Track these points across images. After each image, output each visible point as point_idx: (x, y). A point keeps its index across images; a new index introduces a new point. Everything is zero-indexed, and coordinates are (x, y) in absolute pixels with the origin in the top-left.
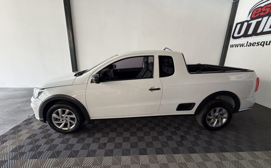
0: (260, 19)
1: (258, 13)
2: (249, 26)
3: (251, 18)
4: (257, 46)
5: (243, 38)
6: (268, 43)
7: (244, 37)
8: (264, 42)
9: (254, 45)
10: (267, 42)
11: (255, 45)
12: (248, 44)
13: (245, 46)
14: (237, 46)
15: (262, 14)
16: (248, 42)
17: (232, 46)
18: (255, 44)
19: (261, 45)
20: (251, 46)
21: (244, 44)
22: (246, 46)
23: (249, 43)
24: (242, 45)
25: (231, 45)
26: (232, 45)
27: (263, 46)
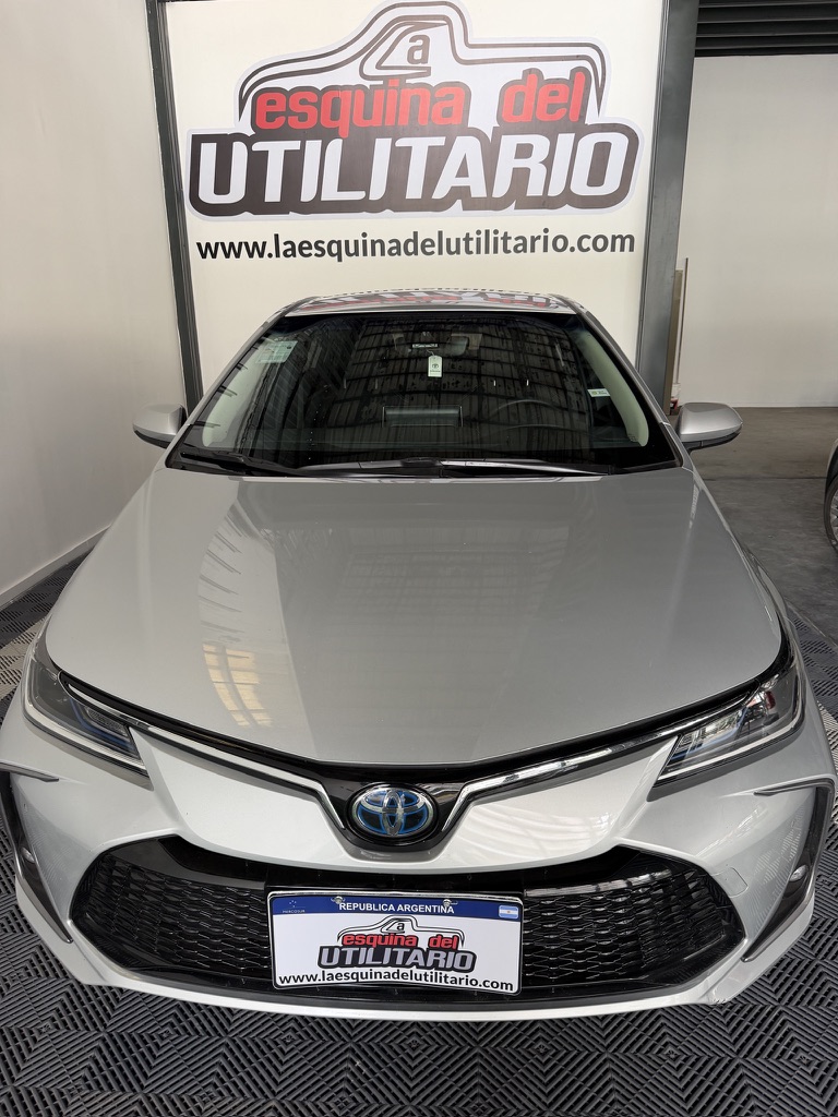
0: (295, 145)
1: (278, 114)
2: (257, 163)
3: (254, 125)
5: (246, 213)
6: (352, 250)
7: (255, 212)
8: (339, 243)
9: (306, 252)
10: (347, 242)
11: (310, 255)
12: (282, 248)
13: (270, 255)
14: (232, 250)
15: (294, 122)
16: (277, 236)
17: (207, 251)
18: (310, 248)
19: (332, 255)
20: (294, 255)
21: (264, 243)
22: (278, 255)
23: (285, 243)
24: (256, 250)
25: (199, 245)
26: (208, 245)
27: (340, 260)
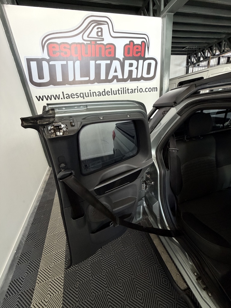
0: (64, 62)
1: (57, 52)
4: (76, 97)
5: (51, 85)
6: (87, 95)
7: (54, 85)
8: (83, 93)
9: (73, 97)
10: (85, 93)
13: (62, 99)
14: (48, 98)
15: (63, 55)
16: (63, 92)
17: (40, 99)
19: (81, 97)
20: (69, 98)
22: (64, 98)
23: (66, 95)
24: (57, 97)
25: (36, 97)
26: (40, 97)
